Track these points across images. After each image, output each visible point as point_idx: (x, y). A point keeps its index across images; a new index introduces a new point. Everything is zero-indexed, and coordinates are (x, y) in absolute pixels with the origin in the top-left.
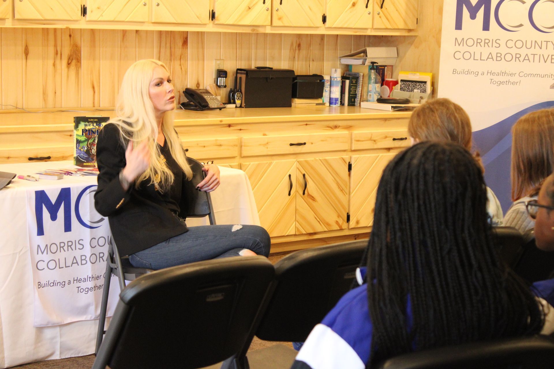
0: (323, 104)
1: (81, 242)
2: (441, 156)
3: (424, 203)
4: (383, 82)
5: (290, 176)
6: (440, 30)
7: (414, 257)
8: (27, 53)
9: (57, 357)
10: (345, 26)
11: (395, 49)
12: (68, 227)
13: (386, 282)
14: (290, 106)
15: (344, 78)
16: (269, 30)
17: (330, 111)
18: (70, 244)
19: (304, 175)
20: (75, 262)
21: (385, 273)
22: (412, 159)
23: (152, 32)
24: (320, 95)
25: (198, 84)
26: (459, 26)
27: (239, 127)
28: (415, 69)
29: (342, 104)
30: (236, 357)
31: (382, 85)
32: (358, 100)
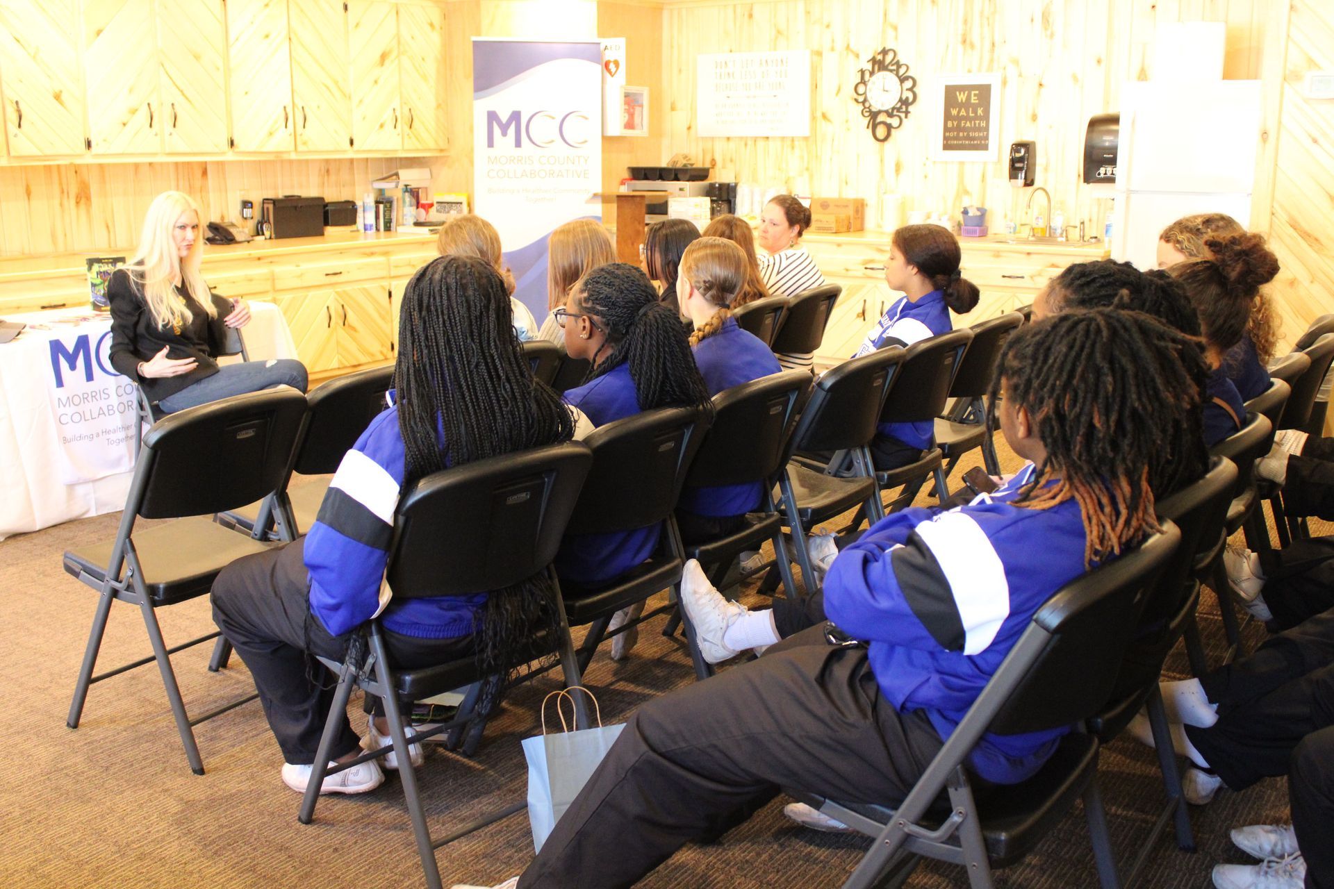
0: (358, 231)
1: (105, 391)
2: (463, 269)
3: (449, 317)
4: (418, 205)
5: (328, 307)
6: (472, 150)
7: (443, 374)
8: (28, 193)
9: (92, 514)
10: (374, 148)
11: (428, 170)
12: (90, 377)
13: (415, 401)
14: (322, 234)
15: (377, 203)
16: (293, 156)
17: (366, 238)
18: (94, 394)
19: (343, 306)
20: (101, 412)
21: (414, 392)
22: (432, 275)
23: (168, 164)
24: (353, 221)
25: (223, 218)
26: (491, 144)
27: (270, 260)
28: (450, 191)
29: (378, 230)
30: (276, 494)
31: (417, 208)
32: (393, 225)
